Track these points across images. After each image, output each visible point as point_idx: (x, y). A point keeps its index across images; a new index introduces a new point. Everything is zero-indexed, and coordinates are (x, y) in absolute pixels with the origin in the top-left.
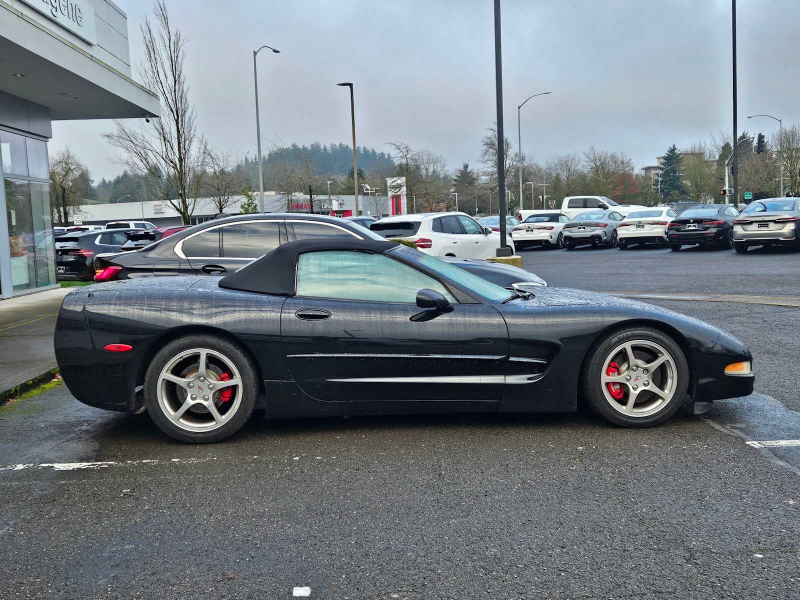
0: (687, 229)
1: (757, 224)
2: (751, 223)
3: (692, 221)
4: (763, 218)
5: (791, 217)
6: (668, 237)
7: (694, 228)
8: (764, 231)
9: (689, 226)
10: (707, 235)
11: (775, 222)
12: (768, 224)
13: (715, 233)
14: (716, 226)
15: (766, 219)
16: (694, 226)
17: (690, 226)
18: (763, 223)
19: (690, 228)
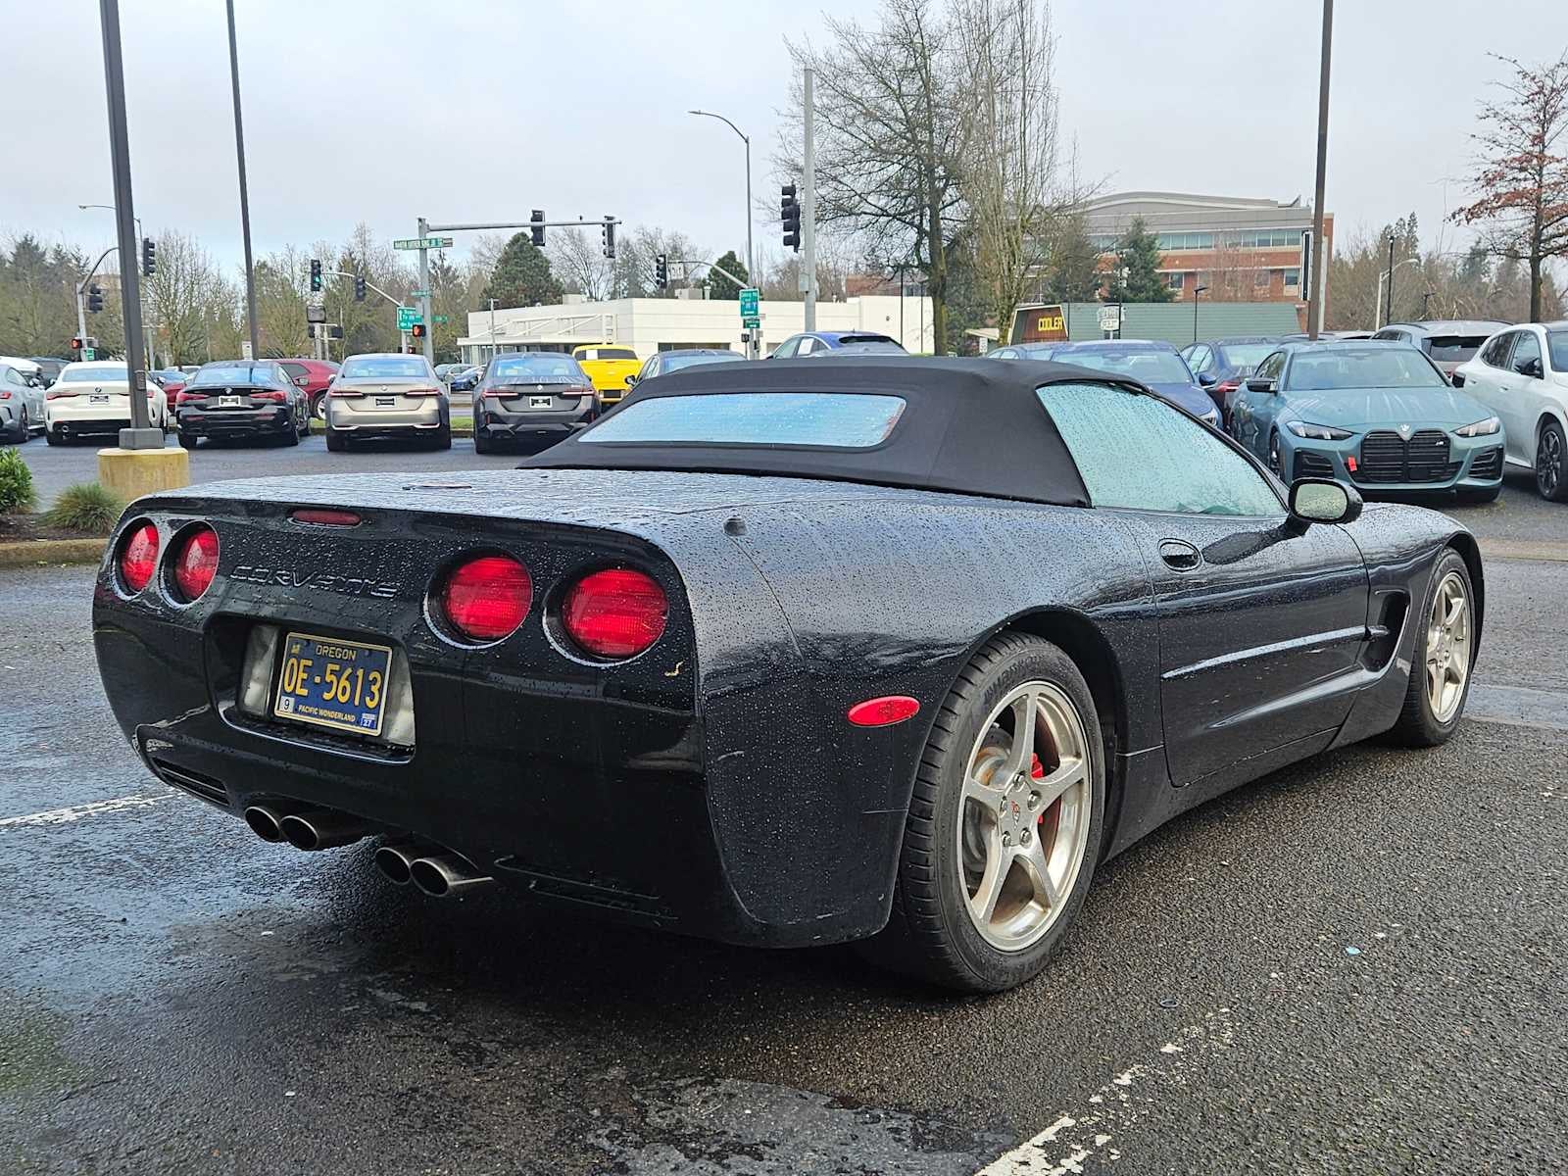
0: (220, 405)
1: (375, 397)
2: (364, 396)
3: (229, 391)
4: (385, 387)
5: (430, 388)
6: (178, 422)
7: (234, 404)
8: (385, 411)
9: (223, 400)
10: (258, 418)
11: (405, 395)
12: (393, 400)
13: (274, 414)
14: (275, 401)
15: (390, 390)
16: (233, 400)
17: (226, 400)
18: (385, 398)
19: (225, 405)
